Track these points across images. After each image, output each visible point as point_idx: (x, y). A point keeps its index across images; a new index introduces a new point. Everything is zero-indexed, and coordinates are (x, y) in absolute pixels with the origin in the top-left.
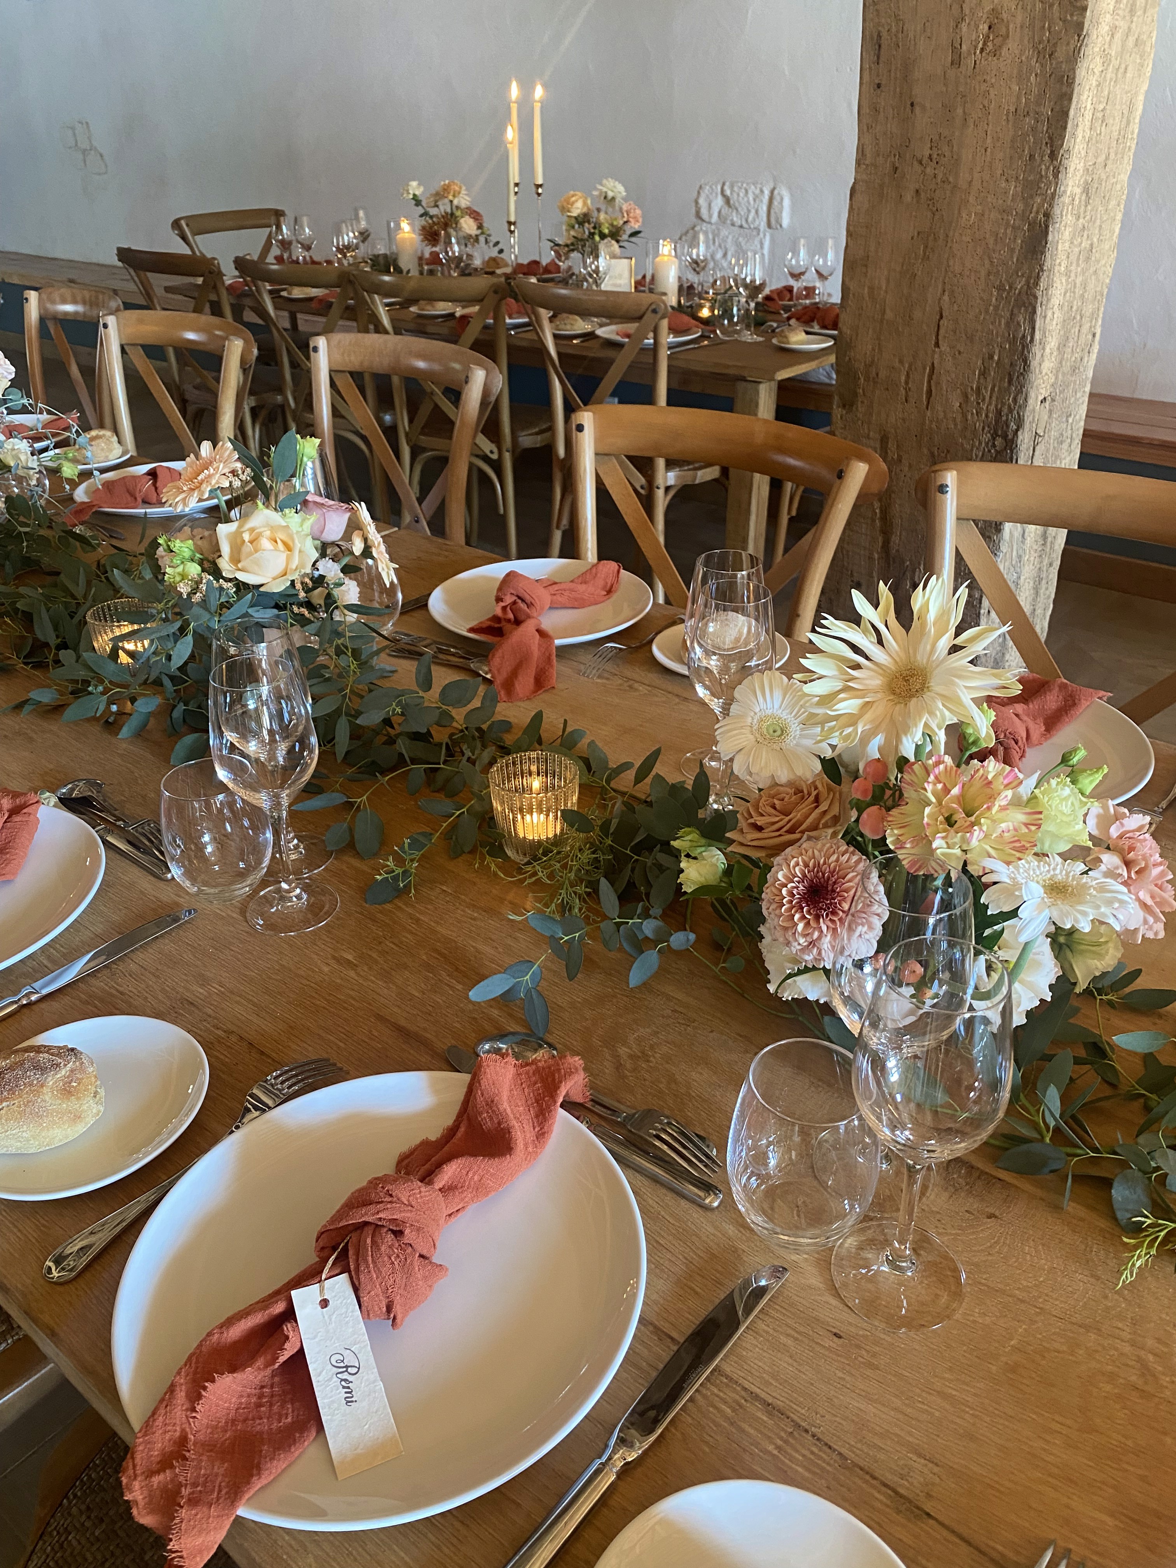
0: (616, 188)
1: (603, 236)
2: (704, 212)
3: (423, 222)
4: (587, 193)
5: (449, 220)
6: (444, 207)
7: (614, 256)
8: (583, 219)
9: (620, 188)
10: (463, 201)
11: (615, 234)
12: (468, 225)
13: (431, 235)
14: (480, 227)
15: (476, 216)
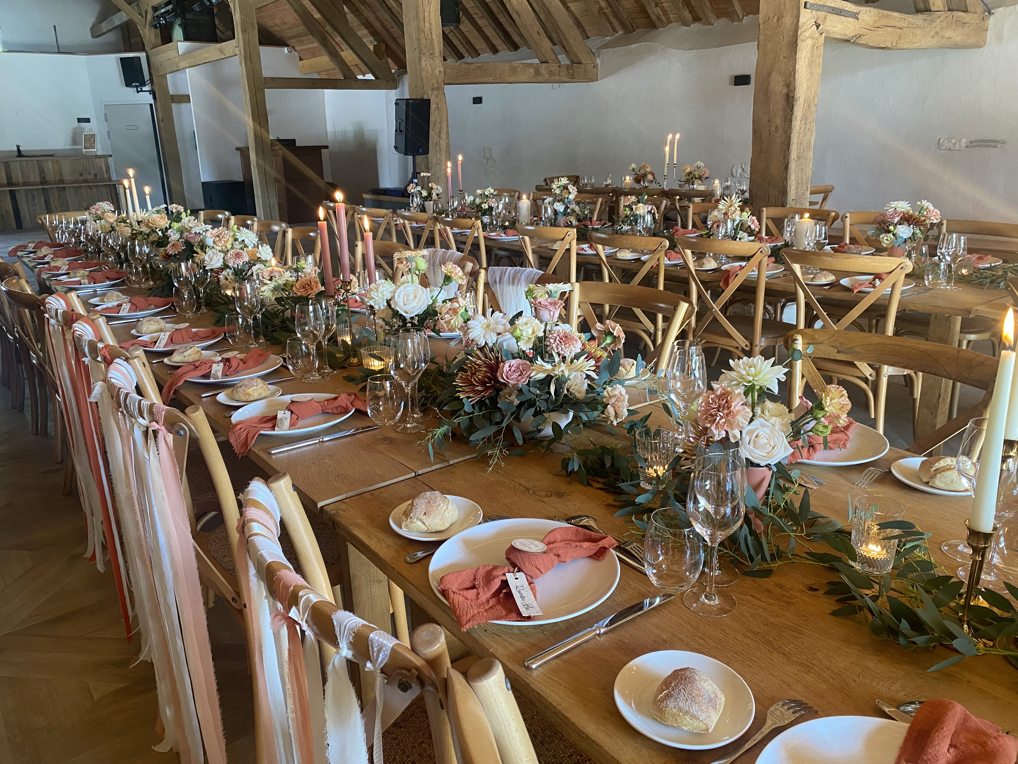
0: (701, 164)
1: (696, 178)
2: (734, 174)
3: (634, 176)
4: (691, 166)
5: (645, 176)
6: (643, 171)
7: (699, 185)
8: (689, 174)
9: (702, 164)
10: (648, 170)
11: (700, 178)
12: (650, 177)
13: (637, 180)
14: (654, 178)
15: (653, 174)
